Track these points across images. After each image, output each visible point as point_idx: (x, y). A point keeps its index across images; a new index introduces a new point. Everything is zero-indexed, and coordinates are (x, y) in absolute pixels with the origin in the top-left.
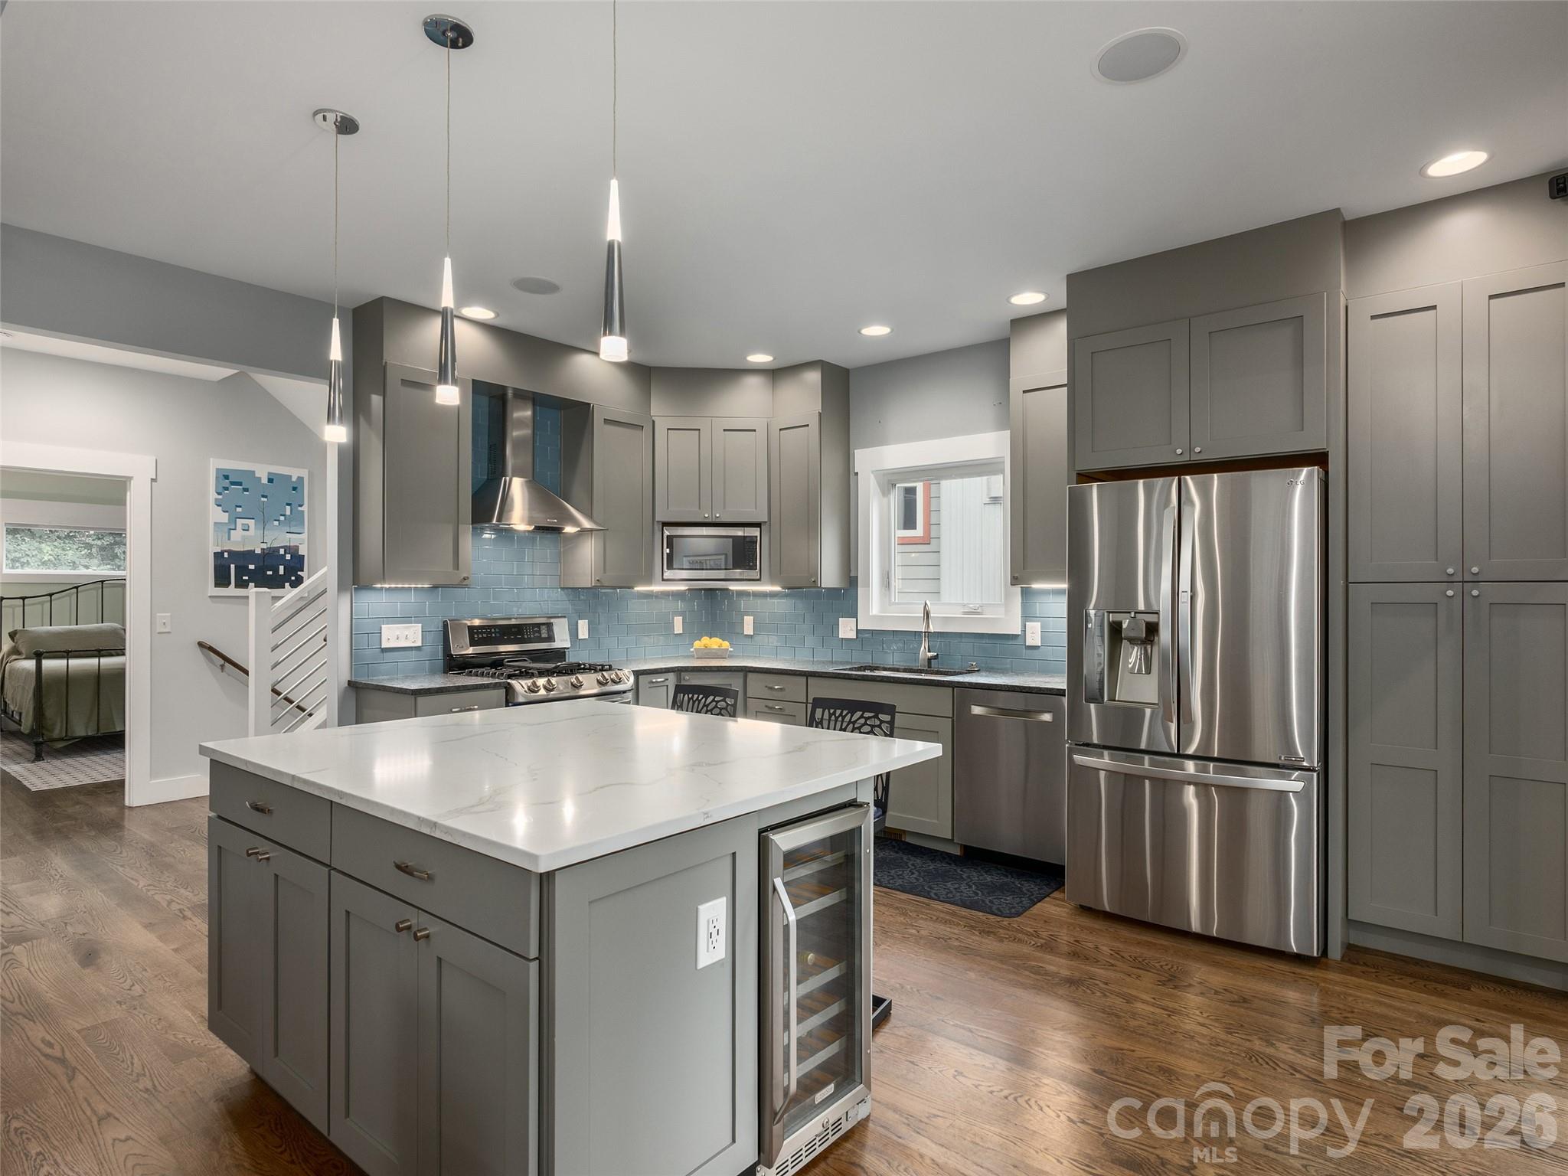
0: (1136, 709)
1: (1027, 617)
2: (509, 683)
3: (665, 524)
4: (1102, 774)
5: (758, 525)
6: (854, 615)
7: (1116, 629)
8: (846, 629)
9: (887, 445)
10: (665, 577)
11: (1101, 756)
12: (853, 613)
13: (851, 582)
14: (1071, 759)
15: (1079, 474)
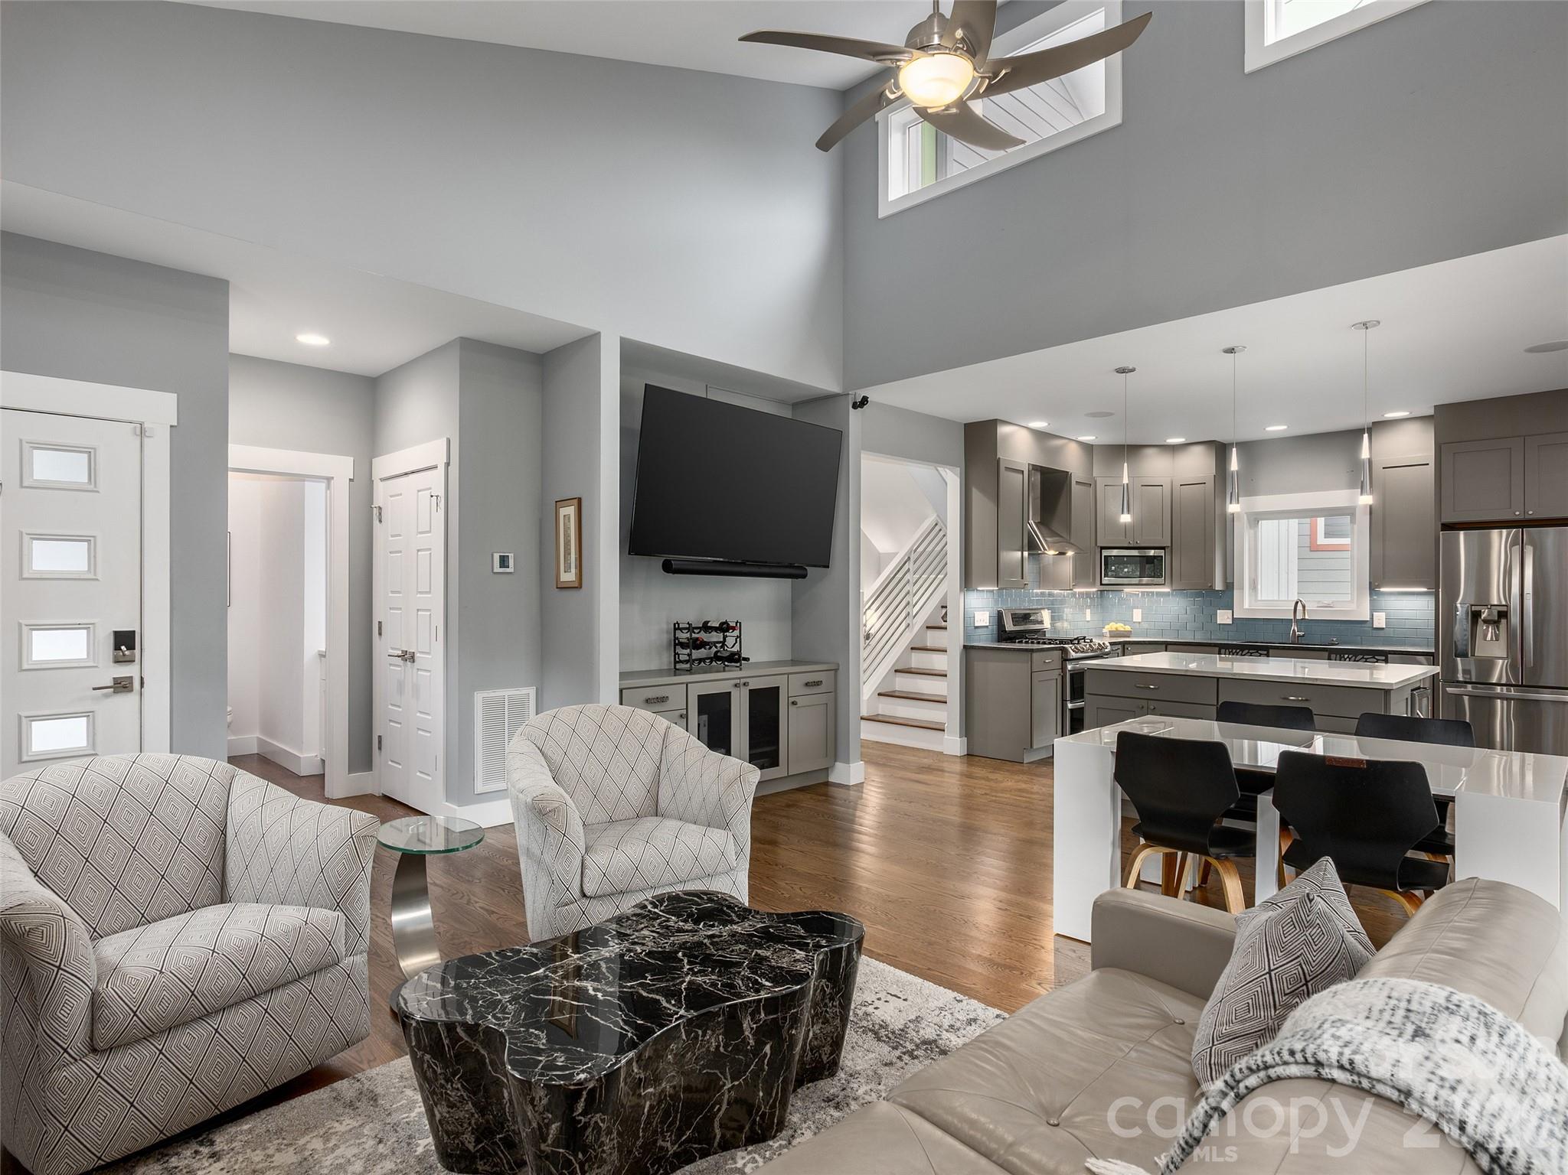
0: (1489, 660)
1: (1373, 610)
2: (1064, 647)
3: (1102, 548)
4: (1466, 698)
5: (1163, 548)
6: (1231, 608)
7: (1476, 616)
8: (1223, 617)
9: (1256, 495)
10: (1103, 583)
11: (1466, 687)
12: (1230, 606)
13: (1229, 587)
14: (1444, 691)
15: (1442, 524)
